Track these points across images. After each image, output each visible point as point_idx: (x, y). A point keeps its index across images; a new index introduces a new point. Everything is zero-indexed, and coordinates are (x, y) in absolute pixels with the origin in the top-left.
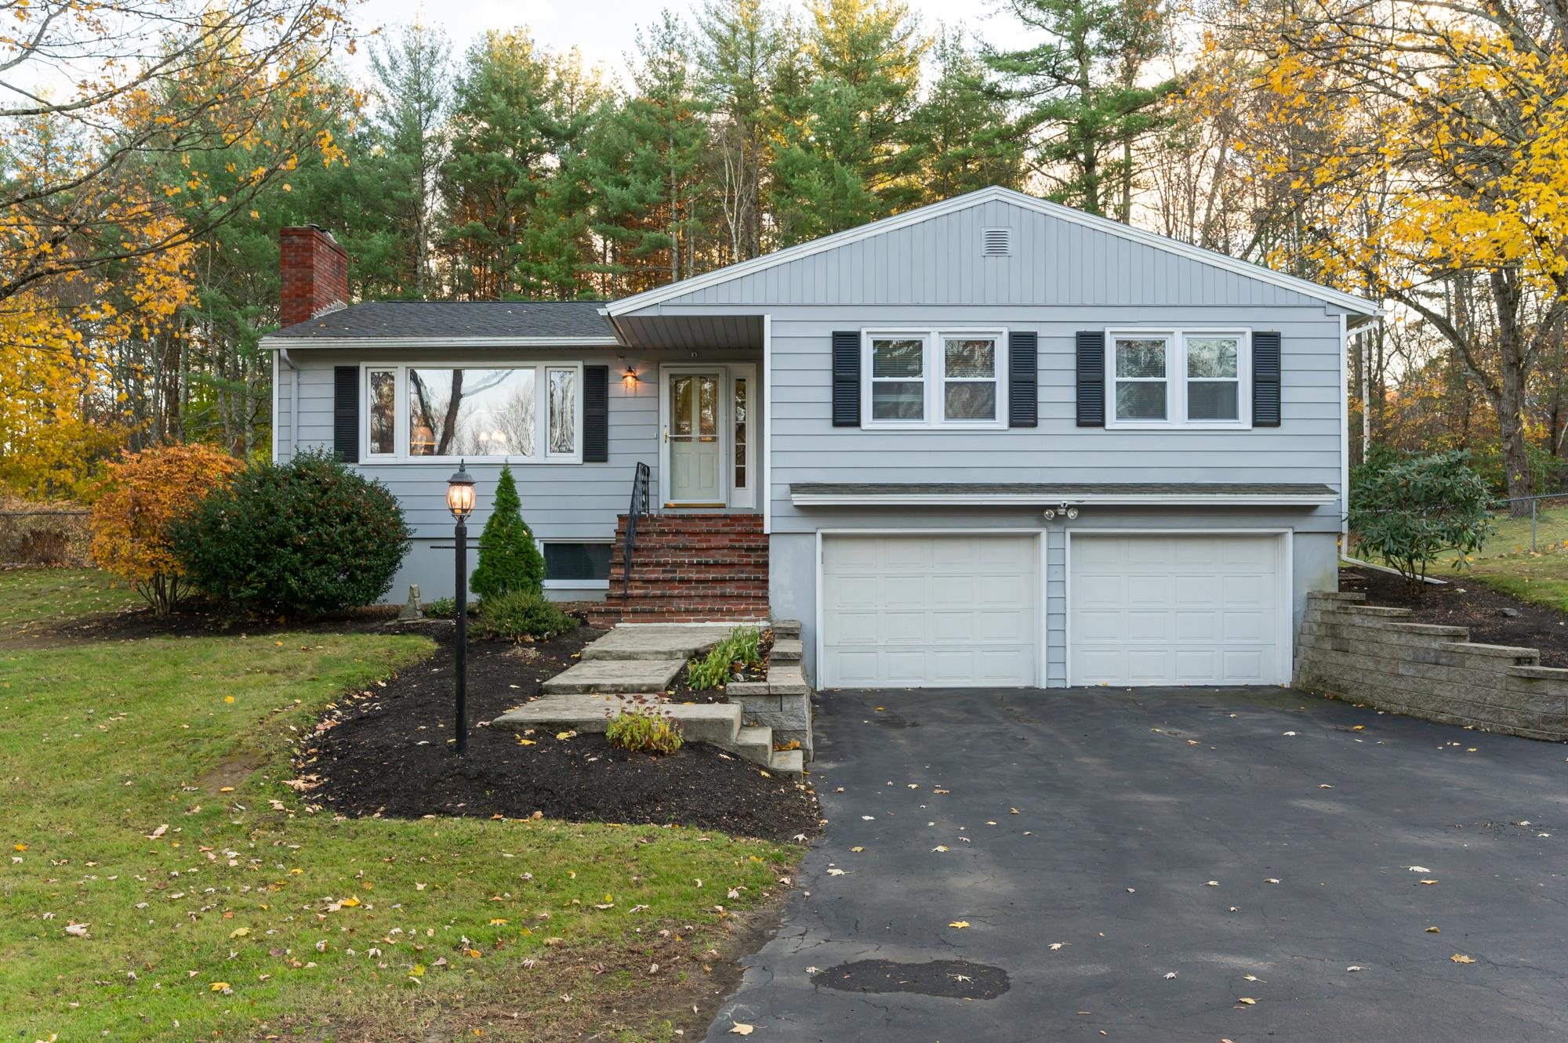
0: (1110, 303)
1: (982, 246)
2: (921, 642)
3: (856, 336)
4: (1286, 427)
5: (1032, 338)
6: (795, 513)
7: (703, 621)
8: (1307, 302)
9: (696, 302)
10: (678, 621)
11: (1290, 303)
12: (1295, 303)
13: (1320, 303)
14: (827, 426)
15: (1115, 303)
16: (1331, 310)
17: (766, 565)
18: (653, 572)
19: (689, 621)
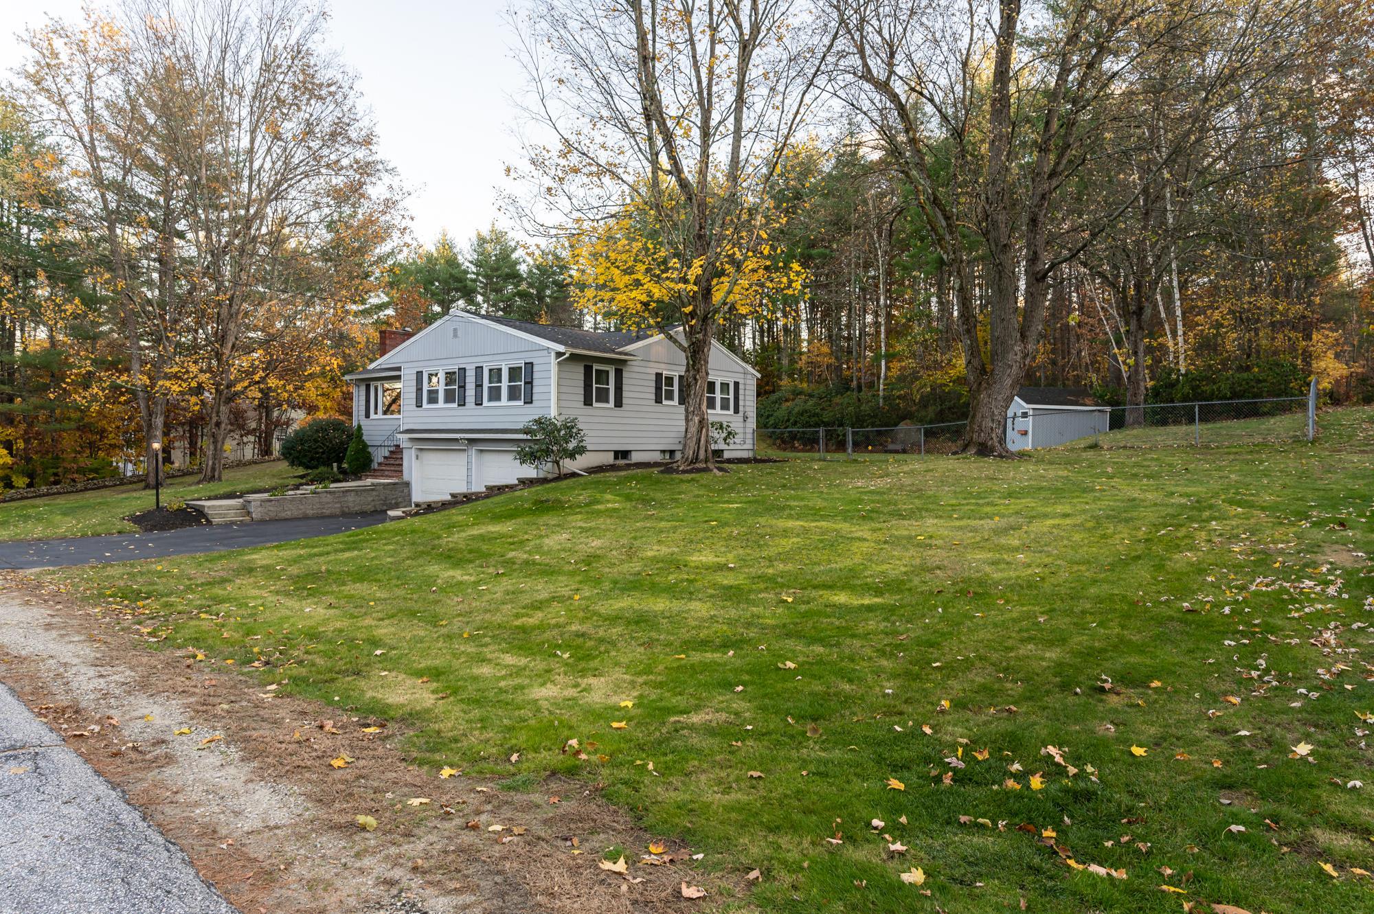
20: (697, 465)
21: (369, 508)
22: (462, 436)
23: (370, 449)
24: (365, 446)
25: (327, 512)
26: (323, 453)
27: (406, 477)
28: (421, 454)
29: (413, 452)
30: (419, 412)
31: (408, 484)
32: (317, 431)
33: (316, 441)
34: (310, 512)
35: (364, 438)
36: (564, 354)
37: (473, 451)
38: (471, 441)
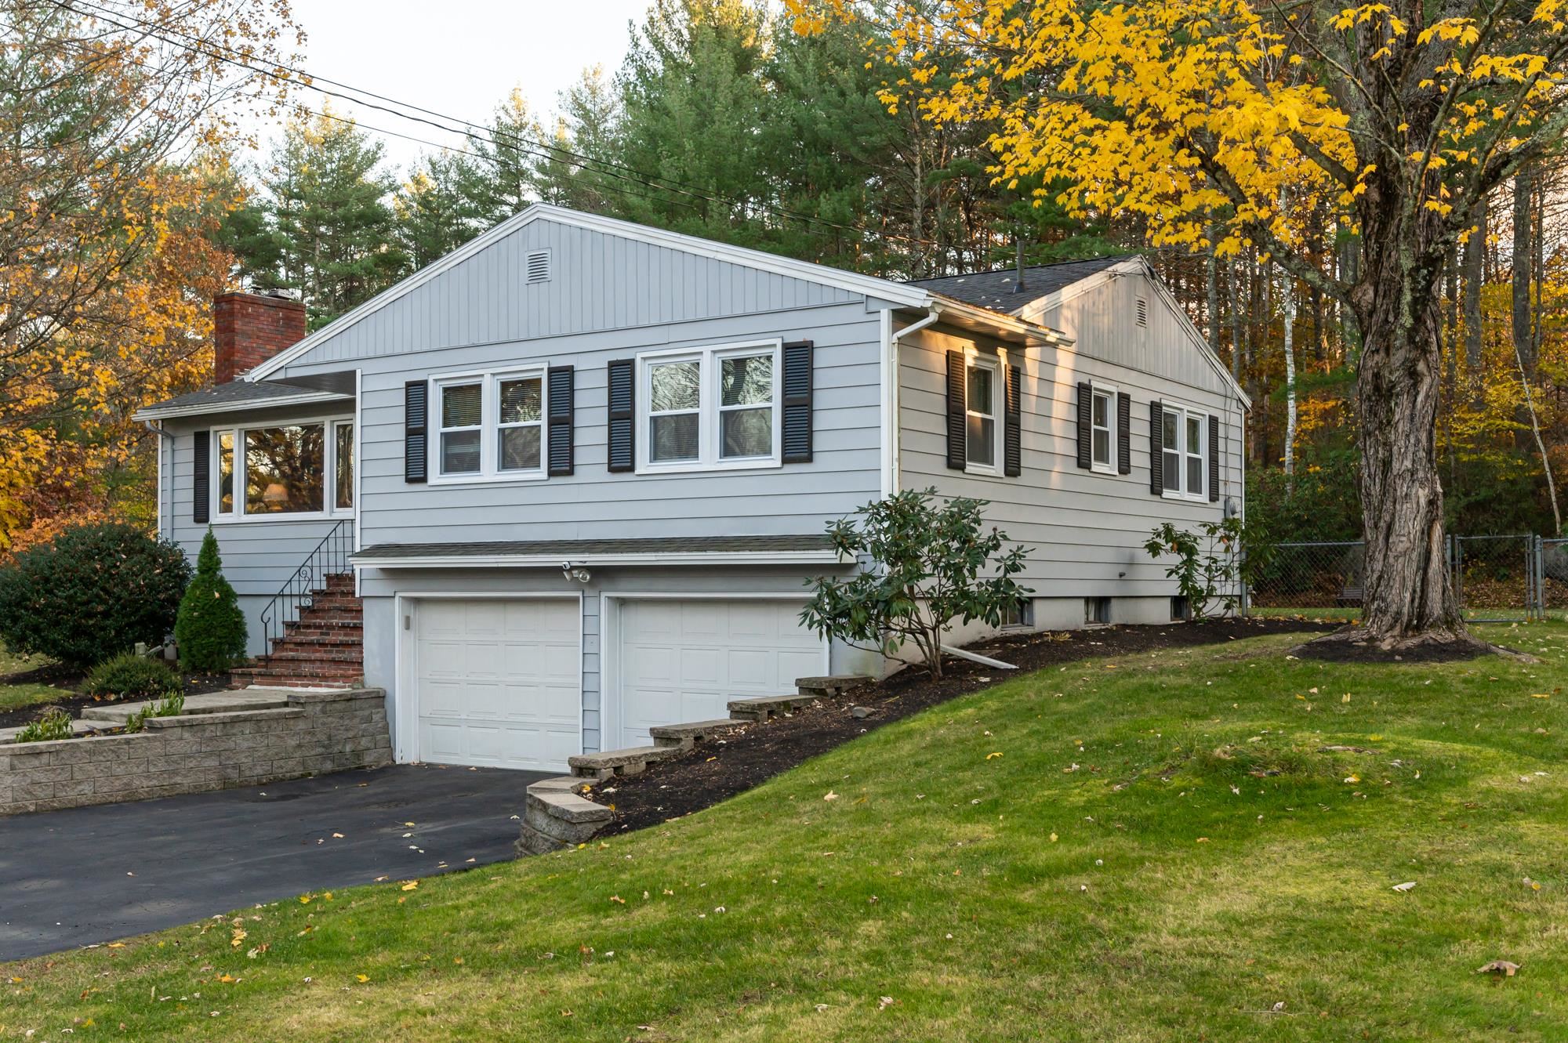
0: (641, 324)
1: (525, 272)
2: (495, 718)
3: (423, 384)
4: (821, 462)
5: (569, 371)
6: (381, 575)
7: (307, 686)
8: (844, 299)
9: (311, 361)
10: (303, 685)
11: (826, 302)
12: (831, 301)
13: (859, 299)
14: (400, 483)
15: (646, 323)
16: (873, 306)
17: (359, 628)
18: (314, 634)
19: (296, 685)
20: (1430, 635)
21: (291, 767)
22: (576, 559)
23: (241, 604)
24: (228, 595)
25: (185, 782)
26: (106, 615)
27: (373, 676)
28: (415, 615)
29: (397, 608)
30: (416, 496)
31: (379, 699)
32: (89, 556)
33: (87, 583)
34: (143, 786)
35: (226, 573)
36: (922, 313)
37: (601, 605)
38: (600, 574)
